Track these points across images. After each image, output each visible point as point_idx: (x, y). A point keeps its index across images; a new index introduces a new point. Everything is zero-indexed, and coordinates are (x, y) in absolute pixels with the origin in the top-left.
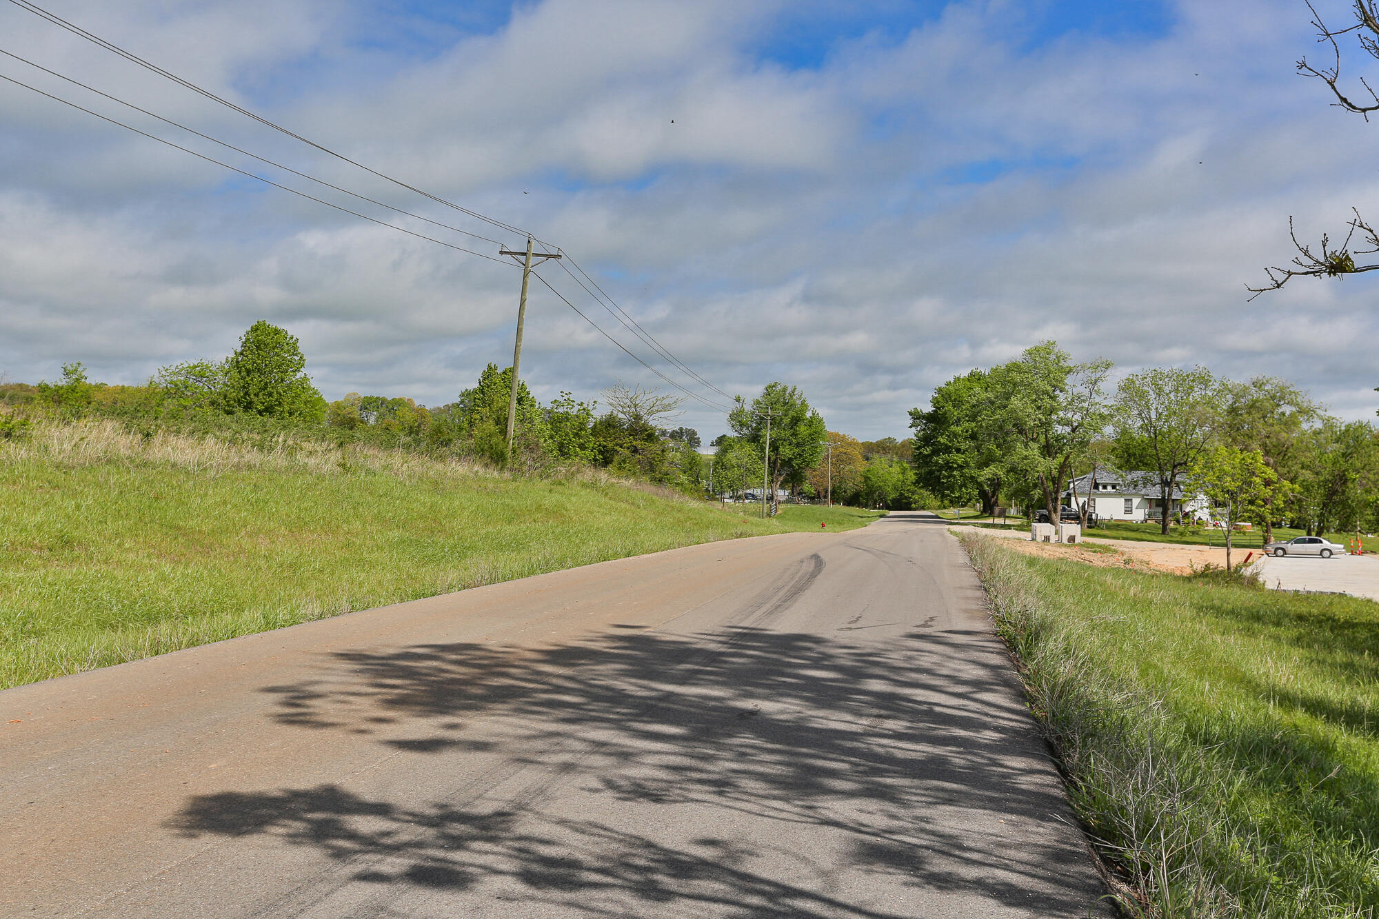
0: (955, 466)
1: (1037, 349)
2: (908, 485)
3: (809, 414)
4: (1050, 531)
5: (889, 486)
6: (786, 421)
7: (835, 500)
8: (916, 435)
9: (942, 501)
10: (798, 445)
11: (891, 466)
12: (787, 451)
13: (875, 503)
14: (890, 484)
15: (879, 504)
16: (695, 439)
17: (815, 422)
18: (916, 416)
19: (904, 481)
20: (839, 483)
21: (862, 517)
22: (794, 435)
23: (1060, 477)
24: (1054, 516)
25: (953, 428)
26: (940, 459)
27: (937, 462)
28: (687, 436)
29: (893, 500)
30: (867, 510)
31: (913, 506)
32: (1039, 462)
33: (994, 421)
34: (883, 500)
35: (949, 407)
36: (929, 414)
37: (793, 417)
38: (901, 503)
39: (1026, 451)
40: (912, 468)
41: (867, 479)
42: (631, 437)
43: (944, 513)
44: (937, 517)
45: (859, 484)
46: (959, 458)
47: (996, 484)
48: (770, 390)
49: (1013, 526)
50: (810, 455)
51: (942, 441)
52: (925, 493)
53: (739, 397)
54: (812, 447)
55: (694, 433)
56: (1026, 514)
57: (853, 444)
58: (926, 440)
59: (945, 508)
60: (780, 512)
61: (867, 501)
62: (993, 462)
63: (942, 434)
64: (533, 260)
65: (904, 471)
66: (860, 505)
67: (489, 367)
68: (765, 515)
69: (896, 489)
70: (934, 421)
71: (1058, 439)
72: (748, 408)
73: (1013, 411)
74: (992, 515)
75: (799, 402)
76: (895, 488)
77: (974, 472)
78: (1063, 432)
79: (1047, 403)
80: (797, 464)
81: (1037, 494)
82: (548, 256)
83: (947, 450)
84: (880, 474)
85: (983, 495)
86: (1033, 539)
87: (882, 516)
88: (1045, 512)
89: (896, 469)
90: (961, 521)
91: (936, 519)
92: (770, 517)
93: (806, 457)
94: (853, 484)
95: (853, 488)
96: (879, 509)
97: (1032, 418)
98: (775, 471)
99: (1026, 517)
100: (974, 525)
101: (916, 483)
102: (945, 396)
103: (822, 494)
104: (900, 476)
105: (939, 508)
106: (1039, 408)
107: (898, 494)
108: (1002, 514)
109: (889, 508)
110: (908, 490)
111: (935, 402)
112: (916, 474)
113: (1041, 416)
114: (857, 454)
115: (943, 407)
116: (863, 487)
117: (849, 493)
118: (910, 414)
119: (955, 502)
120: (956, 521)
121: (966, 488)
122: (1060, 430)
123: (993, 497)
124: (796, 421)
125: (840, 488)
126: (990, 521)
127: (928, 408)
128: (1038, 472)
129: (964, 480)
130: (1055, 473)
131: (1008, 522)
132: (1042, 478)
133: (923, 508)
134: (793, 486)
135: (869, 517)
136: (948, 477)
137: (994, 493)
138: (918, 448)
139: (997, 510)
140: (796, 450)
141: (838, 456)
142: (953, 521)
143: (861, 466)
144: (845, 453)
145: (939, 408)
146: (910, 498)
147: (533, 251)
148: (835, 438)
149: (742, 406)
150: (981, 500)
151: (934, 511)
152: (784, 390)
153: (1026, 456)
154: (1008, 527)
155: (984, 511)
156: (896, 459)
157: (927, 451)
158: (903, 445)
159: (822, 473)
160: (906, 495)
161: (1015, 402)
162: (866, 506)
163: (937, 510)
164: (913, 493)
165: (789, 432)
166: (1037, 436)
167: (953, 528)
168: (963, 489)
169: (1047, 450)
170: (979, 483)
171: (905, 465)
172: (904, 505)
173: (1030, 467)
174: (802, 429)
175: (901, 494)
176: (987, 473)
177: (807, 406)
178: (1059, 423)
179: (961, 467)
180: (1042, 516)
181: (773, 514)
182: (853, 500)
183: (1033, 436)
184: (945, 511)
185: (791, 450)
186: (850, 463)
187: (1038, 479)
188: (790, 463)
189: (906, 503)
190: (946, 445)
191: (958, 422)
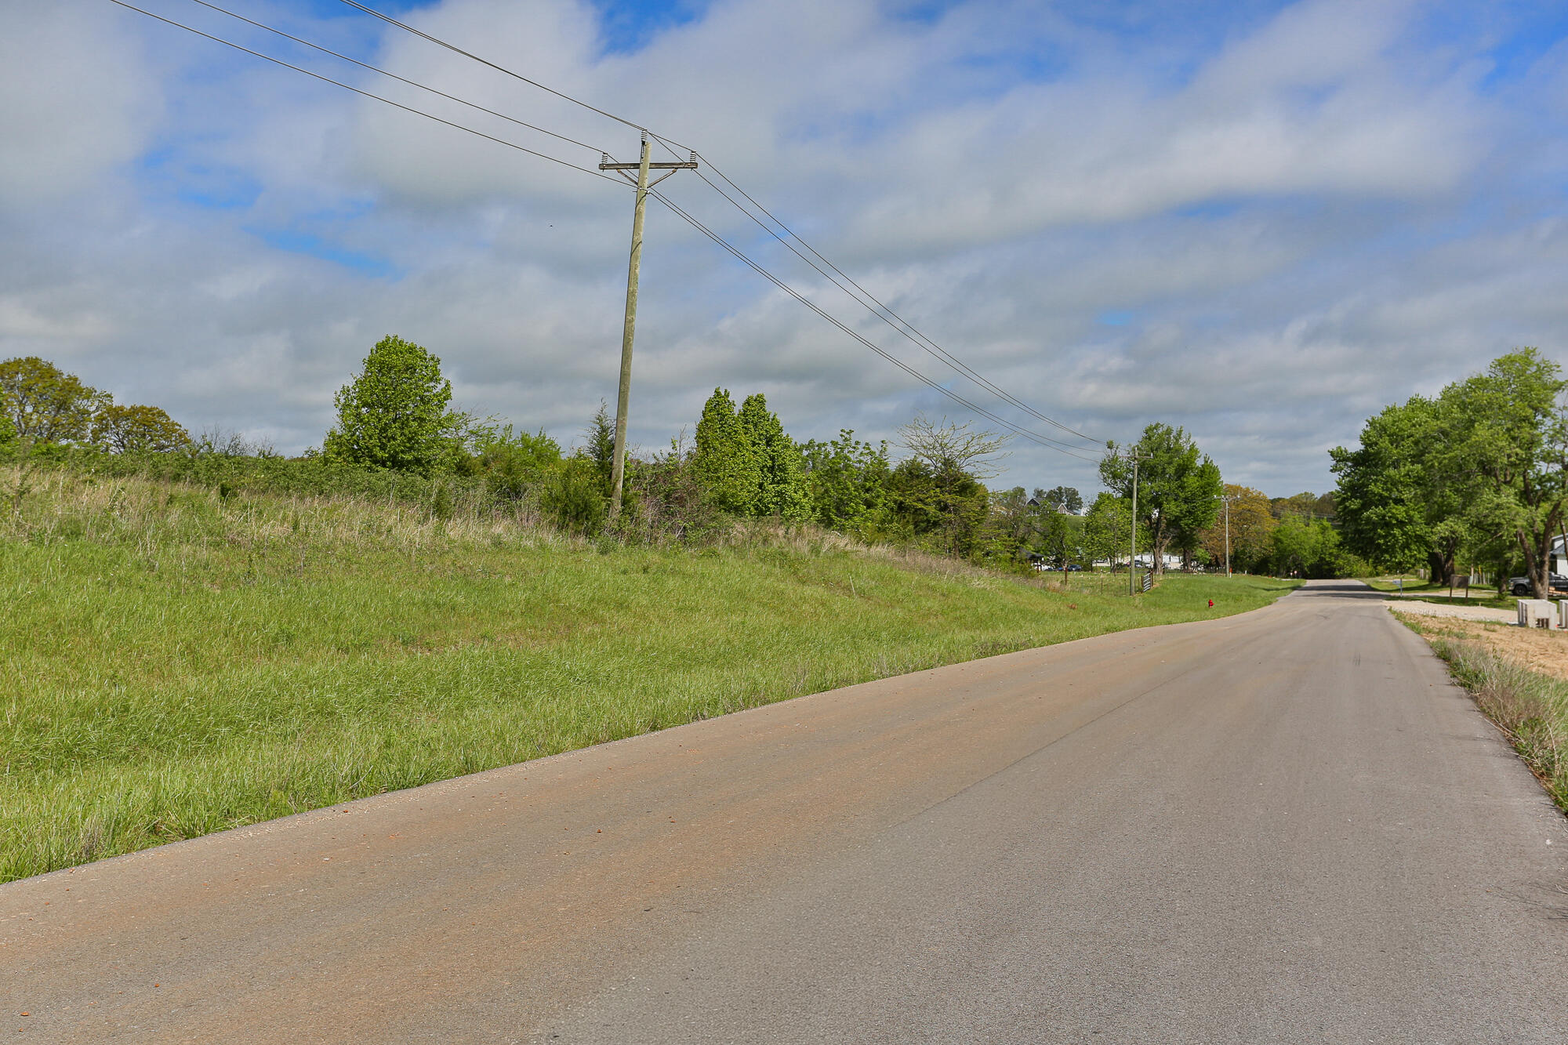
0: (1394, 522)
1: (1511, 360)
2: (1330, 548)
3: (1199, 462)
4: (1549, 612)
5: (1305, 550)
6: (1171, 470)
7: (1237, 567)
8: (1339, 484)
9: (1375, 568)
10: (1186, 500)
11: (1307, 525)
12: (1173, 508)
13: (1288, 571)
14: (1307, 547)
15: (1293, 572)
16: (1077, 499)
17: (1208, 474)
18: (1339, 457)
19: (1324, 543)
20: (1242, 546)
21: (1268, 590)
22: (1182, 487)
23: (1546, 533)
24: (1539, 587)
25: (1392, 472)
26: (1373, 513)
27: (1369, 519)
28: (1067, 496)
29: (1311, 567)
30: (1278, 579)
31: (1338, 573)
32: (1517, 513)
33: (1450, 459)
34: (1298, 565)
35: (1384, 443)
36: (1358, 454)
37: (1179, 465)
38: (1322, 570)
39: (1497, 498)
40: (1334, 527)
41: (1277, 541)
42: (938, 490)
43: (1377, 582)
44: (1369, 588)
45: (1268, 548)
46: (1400, 511)
47: (1452, 543)
48: (1149, 432)
49: (1479, 600)
50: (1203, 513)
51: (1376, 490)
52: (1352, 557)
53: (1112, 442)
54: (1205, 502)
55: (1075, 493)
56: (1496, 583)
57: (1258, 499)
58: (1353, 489)
59: (1378, 575)
60: (1156, 585)
61: (1279, 569)
62: (1449, 514)
63: (1376, 481)
64: (651, 175)
65: (1324, 530)
66: (1268, 573)
67: (718, 393)
68: (1133, 591)
69: (1314, 553)
70: (1365, 462)
71: (1541, 480)
72: (1123, 454)
73: (1477, 445)
74: (1446, 583)
75: (1187, 447)
76: (1313, 551)
77: (1421, 529)
78: (1550, 471)
79: (1525, 432)
80: (1186, 525)
81: (1515, 557)
82: (675, 166)
83: (1383, 502)
84: (1294, 535)
85: (1434, 561)
86: (1522, 624)
87: (1294, 589)
88: (1525, 581)
89: (1314, 528)
90: (1405, 594)
91: (1369, 593)
92: (1142, 592)
93: (1198, 516)
94: (1261, 547)
95: (1260, 552)
96: (1294, 577)
97: (1504, 451)
98: (1157, 533)
99: (1496, 588)
100: (1424, 599)
101: (1340, 545)
102: (1381, 430)
103: (1221, 561)
104: (1320, 537)
105: (1371, 575)
106: (1514, 439)
107: (1318, 559)
108: (1464, 584)
109: (1306, 577)
110: (1331, 554)
111: (1366, 440)
112: (1338, 534)
113: (1518, 450)
114: (1264, 510)
115: (1376, 444)
116: (1272, 552)
117: (1255, 559)
118: (1332, 454)
119: (1393, 569)
120: (1398, 594)
121: (1410, 550)
122: (1544, 468)
123: (1447, 561)
124: (1183, 470)
125: (1243, 552)
126: (1445, 593)
127: (1355, 447)
128: (1515, 527)
129: (1407, 539)
130: (1540, 527)
131: (1472, 594)
132: (1521, 535)
133: (1349, 576)
134: (1185, 552)
135: (1277, 589)
136: (1385, 537)
137: (1449, 557)
138: (1344, 500)
139: (1456, 579)
140: (1185, 507)
141: (1241, 513)
142: (1392, 594)
143: (1270, 525)
144: (1249, 510)
145: (1371, 446)
146: (1334, 563)
147: (651, 159)
148: (1233, 490)
149: (1116, 454)
150: (1429, 567)
151: (1365, 579)
152: (1169, 432)
153: (1498, 505)
154: (1474, 602)
155: (1434, 578)
156: (1313, 516)
157: (1354, 505)
158: (1323, 499)
159: (1221, 535)
160: (1327, 559)
161: (1482, 432)
162: (1277, 574)
163: (1367, 577)
164: (1337, 557)
165: (1174, 485)
166: (1512, 478)
167: (1398, 606)
168: (1406, 551)
169: (1527, 496)
170: (1426, 541)
171: (1326, 523)
172: (1325, 573)
173: (1504, 519)
174: (1192, 481)
175: (1322, 559)
176: (1442, 529)
177: (1196, 452)
178: (1544, 459)
179: (1401, 524)
180: (1517, 586)
181: (1146, 588)
182: (1261, 568)
183: (1506, 478)
184: (1379, 579)
185: (1177, 506)
186: (1255, 522)
187: (1515, 536)
188: (1178, 523)
189: (1327, 570)
190: (1381, 495)
191: (1395, 465)
